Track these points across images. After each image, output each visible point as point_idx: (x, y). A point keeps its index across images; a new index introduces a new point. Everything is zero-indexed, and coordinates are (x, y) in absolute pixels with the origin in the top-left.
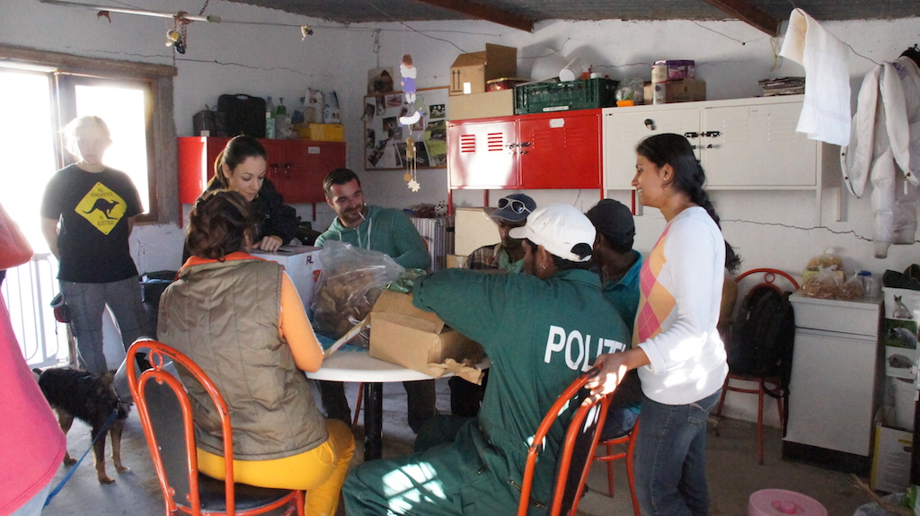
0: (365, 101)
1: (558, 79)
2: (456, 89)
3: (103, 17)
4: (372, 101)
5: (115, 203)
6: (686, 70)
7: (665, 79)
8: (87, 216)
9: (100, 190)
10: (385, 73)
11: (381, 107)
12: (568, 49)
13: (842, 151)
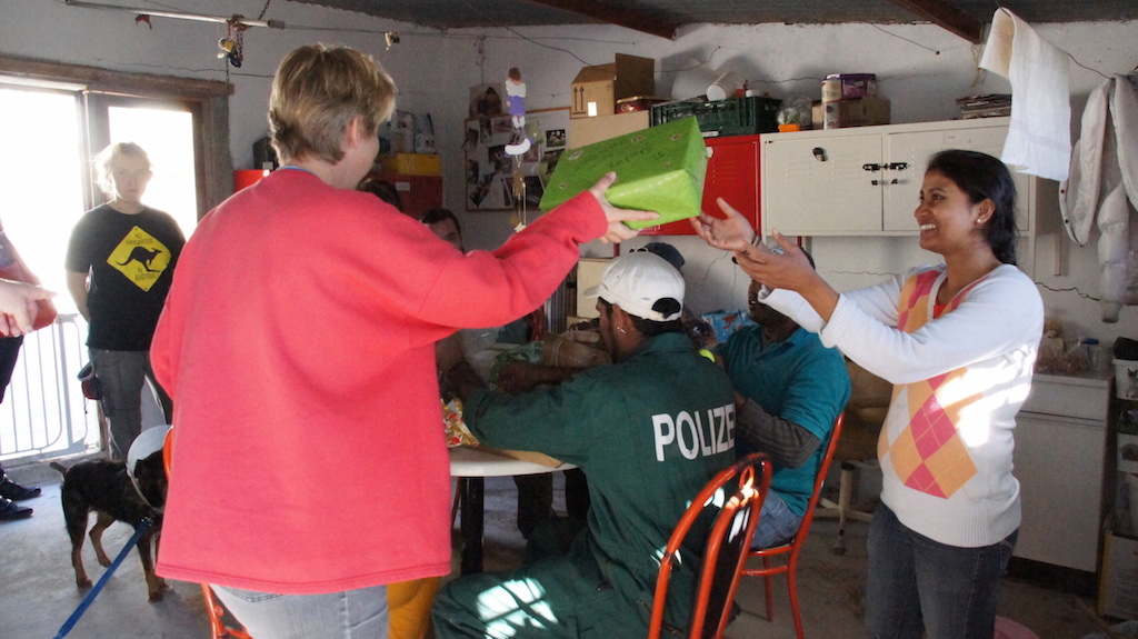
0: (466, 126)
1: (705, 98)
2: (579, 110)
3: (142, 22)
4: (475, 125)
5: (157, 252)
6: (865, 87)
7: (838, 97)
8: (122, 269)
9: (137, 236)
10: (491, 91)
11: (486, 133)
12: (717, 61)
13: (1062, 187)
